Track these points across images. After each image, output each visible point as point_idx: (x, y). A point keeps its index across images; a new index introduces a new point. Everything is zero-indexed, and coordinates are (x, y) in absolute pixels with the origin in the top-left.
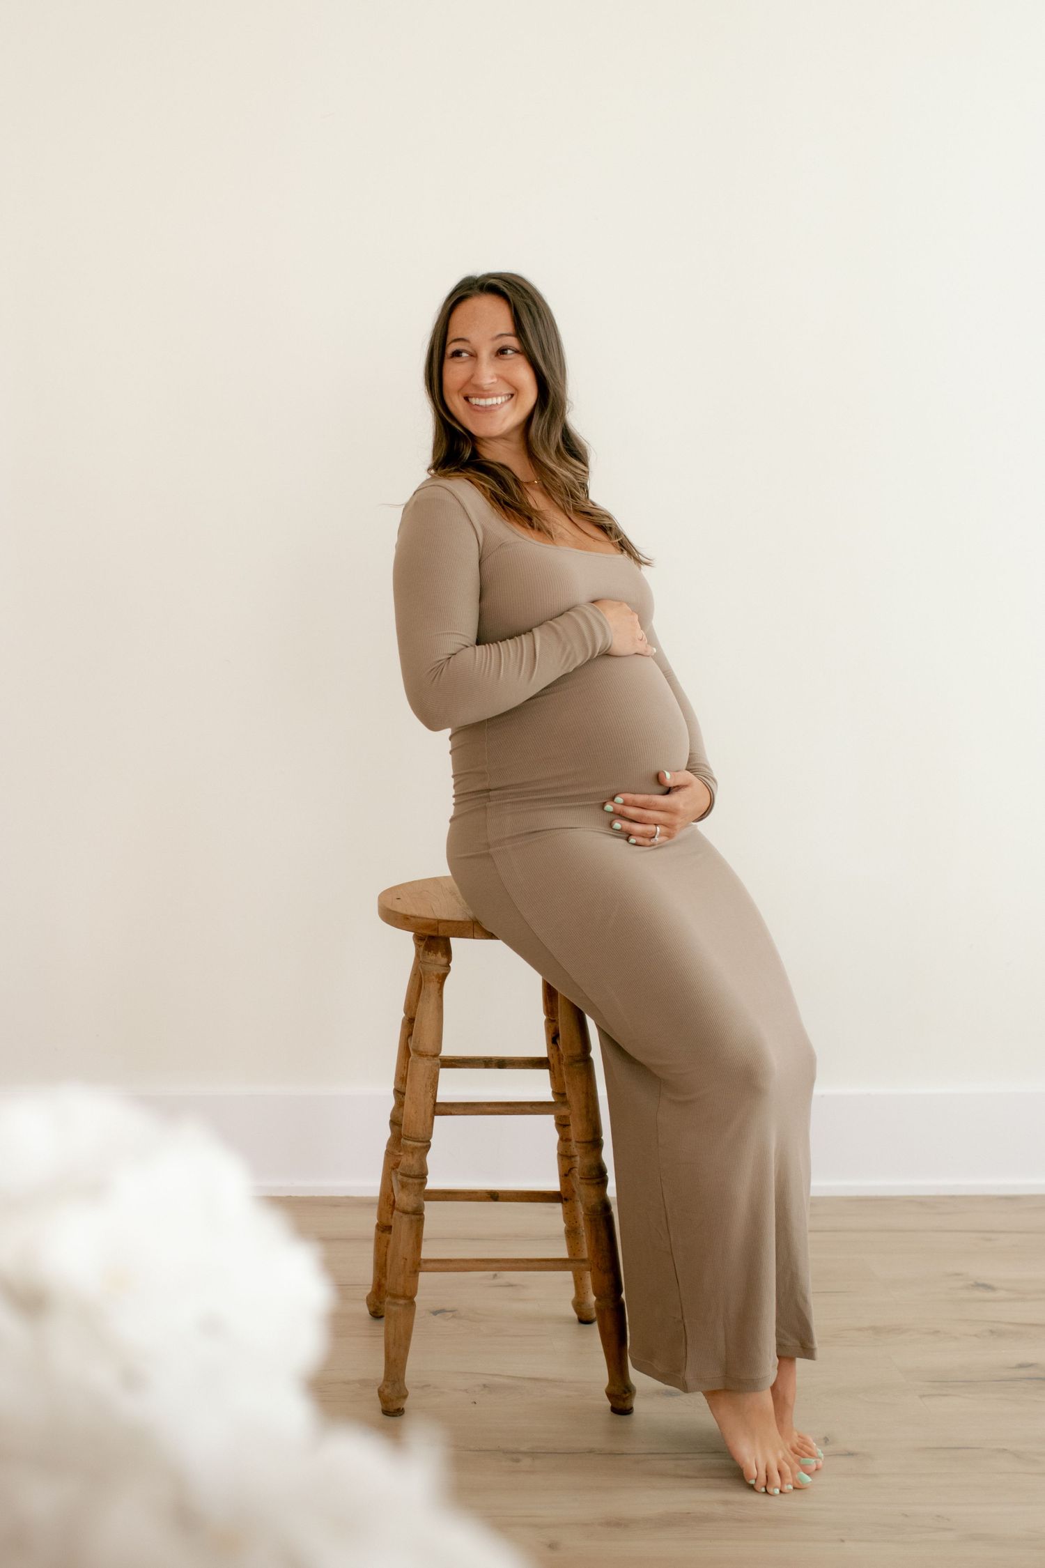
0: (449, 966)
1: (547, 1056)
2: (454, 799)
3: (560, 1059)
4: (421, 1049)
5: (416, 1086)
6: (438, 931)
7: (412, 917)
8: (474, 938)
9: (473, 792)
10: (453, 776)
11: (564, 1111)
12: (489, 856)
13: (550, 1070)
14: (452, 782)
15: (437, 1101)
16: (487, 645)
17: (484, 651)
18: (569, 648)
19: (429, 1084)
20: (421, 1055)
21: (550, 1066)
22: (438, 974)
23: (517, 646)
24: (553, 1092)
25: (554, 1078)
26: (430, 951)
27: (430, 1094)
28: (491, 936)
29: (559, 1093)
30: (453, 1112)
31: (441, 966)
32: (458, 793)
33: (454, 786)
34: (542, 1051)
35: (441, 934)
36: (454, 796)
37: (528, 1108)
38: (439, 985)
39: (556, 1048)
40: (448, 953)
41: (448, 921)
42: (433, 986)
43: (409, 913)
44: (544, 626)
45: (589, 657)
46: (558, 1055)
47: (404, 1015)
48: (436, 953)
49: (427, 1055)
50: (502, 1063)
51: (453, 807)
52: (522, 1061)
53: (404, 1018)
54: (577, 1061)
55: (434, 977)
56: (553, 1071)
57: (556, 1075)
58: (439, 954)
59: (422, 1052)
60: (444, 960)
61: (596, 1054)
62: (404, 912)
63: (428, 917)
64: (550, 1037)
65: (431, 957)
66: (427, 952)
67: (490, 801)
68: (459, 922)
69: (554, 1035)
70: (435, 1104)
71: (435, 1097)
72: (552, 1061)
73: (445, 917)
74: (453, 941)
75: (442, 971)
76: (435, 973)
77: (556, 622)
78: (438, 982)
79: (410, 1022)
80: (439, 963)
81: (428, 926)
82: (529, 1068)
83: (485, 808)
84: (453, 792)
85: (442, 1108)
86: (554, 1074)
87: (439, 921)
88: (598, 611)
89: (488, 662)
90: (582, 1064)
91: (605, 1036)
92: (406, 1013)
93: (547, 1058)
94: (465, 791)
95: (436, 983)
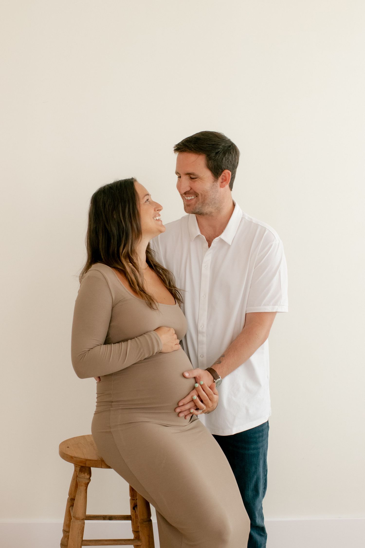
0: (90, 479)
1: (130, 515)
2: (96, 403)
3: (136, 516)
4: (77, 516)
5: (74, 533)
6: (86, 464)
7: (74, 457)
8: (102, 468)
9: (106, 401)
10: (97, 393)
11: (139, 543)
12: (110, 432)
13: (132, 521)
14: (96, 396)
15: (83, 539)
16: (107, 345)
17: (105, 348)
18: (142, 350)
19: (80, 532)
20: (77, 519)
21: (132, 519)
22: (85, 483)
23: (120, 346)
24: (132, 530)
25: (133, 524)
26: (82, 472)
27: (80, 536)
28: (109, 467)
29: (136, 532)
30: (90, 544)
31: (87, 479)
32: (98, 401)
33: (97, 398)
34: (128, 512)
35: (87, 465)
36: (96, 402)
37: (123, 542)
38: (85, 487)
39: (134, 512)
40: (90, 473)
41: (90, 460)
42: (82, 488)
43: (73, 456)
44: (133, 340)
45: (151, 355)
46: (136, 515)
47: (68, 496)
48: (84, 473)
49: (79, 519)
50: (111, 518)
51: (96, 407)
52: (120, 517)
53: (68, 498)
54: (145, 522)
55: (83, 484)
56: (133, 522)
57: (134, 523)
58: (86, 474)
59: (77, 518)
60: (88, 477)
61: (154, 519)
62: (71, 455)
63: (81, 458)
64: (132, 507)
65: (82, 475)
66: (80, 473)
67: (112, 407)
68: (96, 460)
69: (134, 506)
70: (82, 541)
71: (82, 538)
72: (132, 517)
73: (89, 458)
74: (92, 469)
75: (87, 481)
76: (84, 482)
77: (138, 339)
78: (85, 486)
79: (72, 501)
80: (86, 478)
81: (81, 462)
82: (122, 520)
83: (110, 410)
84: (96, 400)
85: (85, 542)
86: (133, 523)
87: (87, 460)
88: (157, 334)
89: (106, 352)
90: (147, 523)
91: (159, 515)
92: (69, 496)
93: (130, 516)
94: (102, 401)
95: (84, 487)
